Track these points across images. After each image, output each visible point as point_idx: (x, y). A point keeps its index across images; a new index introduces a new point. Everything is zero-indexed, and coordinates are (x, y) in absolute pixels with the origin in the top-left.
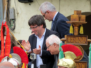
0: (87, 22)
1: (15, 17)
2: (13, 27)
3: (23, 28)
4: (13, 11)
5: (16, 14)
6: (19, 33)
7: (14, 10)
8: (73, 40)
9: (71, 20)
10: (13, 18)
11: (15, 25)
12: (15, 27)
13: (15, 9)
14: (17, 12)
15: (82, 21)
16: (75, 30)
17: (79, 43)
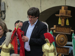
3: (12, 18)
4: (4, 4)
7: (5, 4)
8: (60, 29)
10: (4, 10)
11: (5, 15)
12: (5, 17)
13: (5, 2)
15: (68, 15)
16: (62, 22)
17: (64, 32)
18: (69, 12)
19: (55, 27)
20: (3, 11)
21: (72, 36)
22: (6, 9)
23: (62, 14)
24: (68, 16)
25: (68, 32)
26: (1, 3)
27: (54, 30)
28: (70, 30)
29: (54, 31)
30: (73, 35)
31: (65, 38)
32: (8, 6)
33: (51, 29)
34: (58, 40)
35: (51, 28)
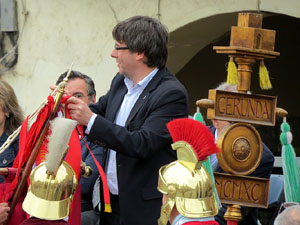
0: (278, 54)
1: (16, 24)
2: (9, 57)
3: (44, 60)
4: (12, 6)
5: (21, 17)
6: (30, 77)
7: (15, 3)
8: (233, 105)
9: (231, 42)
10: (11, 30)
11: (17, 51)
12: (17, 56)
14: (24, 10)
15: (264, 47)
16: (242, 76)
17: (249, 118)
18: (270, 35)
19: (214, 97)
20: (9, 33)
21: (281, 132)
22: (21, 26)
23: (242, 43)
24: (264, 51)
25: (266, 116)
26: (2, 1)
27: (212, 107)
28: (272, 110)
29: (211, 113)
30: (282, 129)
31: (252, 139)
32: (28, 14)
33: (199, 105)
34: (227, 148)
35: (198, 102)
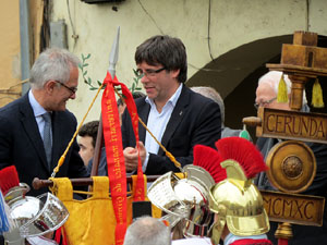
4: (62, 28)
5: (71, 41)
7: (66, 27)
8: (283, 123)
9: (282, 60)
13: (68, 22)
14: (74, 33)
15: (316, 65)
16: (294, 94)
17: (302, 136)
18: (324, 52)
19: (262, 115)
23: (293, 61)
25: (320, 134)
26: (51, 24)
29: (259, 131)
31: (304, 157)
32: (78, 37)
33: (246, 123)
34: (276, 166)
35: (245, 119)
